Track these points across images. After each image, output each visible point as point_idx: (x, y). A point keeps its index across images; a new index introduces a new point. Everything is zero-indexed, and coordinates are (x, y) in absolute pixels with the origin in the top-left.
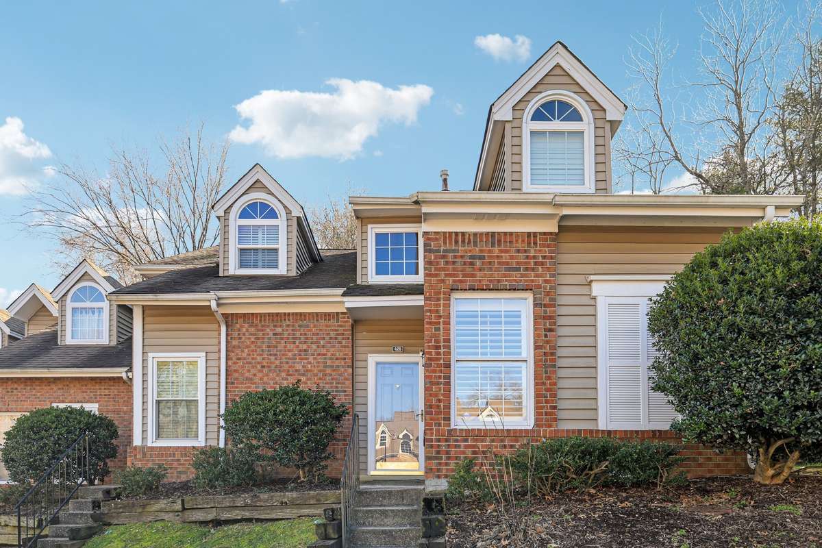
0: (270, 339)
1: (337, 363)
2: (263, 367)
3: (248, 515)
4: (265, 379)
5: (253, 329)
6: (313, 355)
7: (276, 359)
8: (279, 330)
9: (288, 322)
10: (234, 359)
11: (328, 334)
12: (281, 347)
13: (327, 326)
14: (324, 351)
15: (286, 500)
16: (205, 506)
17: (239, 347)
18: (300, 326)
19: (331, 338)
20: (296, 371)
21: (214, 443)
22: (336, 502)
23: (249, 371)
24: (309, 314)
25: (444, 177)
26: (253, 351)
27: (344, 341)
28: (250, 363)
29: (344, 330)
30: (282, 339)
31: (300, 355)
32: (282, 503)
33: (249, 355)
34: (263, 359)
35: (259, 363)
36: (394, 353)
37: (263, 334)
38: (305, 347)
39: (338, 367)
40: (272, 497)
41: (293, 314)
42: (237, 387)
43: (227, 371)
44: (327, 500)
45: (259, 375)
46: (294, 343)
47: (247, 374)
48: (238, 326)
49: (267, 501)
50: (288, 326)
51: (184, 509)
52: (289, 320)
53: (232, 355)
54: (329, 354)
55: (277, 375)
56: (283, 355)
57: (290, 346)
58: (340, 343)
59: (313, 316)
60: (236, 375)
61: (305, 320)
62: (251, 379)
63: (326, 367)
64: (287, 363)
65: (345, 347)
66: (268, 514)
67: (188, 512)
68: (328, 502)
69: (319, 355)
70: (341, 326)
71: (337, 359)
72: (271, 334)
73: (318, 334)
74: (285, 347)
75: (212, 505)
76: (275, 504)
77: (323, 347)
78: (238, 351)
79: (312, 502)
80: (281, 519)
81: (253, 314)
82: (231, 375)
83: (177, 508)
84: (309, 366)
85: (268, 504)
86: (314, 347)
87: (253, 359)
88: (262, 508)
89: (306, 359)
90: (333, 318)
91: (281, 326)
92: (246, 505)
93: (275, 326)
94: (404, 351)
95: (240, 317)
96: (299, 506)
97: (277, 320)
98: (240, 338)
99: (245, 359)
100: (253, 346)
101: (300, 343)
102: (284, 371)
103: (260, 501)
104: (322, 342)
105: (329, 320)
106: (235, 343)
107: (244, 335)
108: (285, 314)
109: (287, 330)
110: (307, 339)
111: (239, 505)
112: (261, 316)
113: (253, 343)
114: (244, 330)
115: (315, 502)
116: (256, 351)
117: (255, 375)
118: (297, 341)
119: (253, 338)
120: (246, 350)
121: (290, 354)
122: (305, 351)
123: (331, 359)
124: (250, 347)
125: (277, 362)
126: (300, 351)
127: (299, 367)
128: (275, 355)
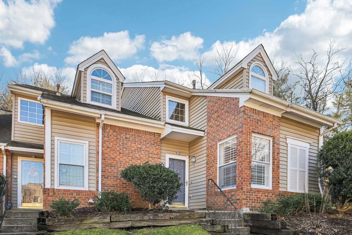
0: (123, 140)
1: (154, 156)
2: (120, 153)
3: (151, 224)
4: (121, 159)
5: (115, 134)
6: (143, 151)
7: (126, 150)
8: (128, 136)
9: (132, 133)
10: (106, 147)
11: (151, 142)
12: (129, 144)
13: (150, 138)
14: (148, 149)
15: (173, 217)
16: (125, 220)
17: (108, 142)
18: (138, 136)
19: (152, 144)
20: (136, 157)
22: (199, 217)
23: (113, 154)
24: (142, 131)
25: (194, 83)
26: (115, 144)
27: (157, 146)
28: (114, 150)
29: (157, 141)
30: (129, 141)
31: (138, 150)
32: (170, 218)
33: (113, 146)
34: (120, 149)
35: (118, 151)
36: (176, 155)
37: (121, 137)
38: (140, 146)
39: (154, 158)
40: (165, 215)
41: (135, 129)
42: (107, 162)
43: (102, 153)
44: (194, 217)
45: (118, 157)
46: (135, 144)
47: (112, 156)
48: (108, 131)
49: (162, 217)
50: (132, 135)
52: (133, 132)
53: (105, 145)
54: (151, 151)
55: (127, 158)
56: (130, 149)
57: (133, 145)
58: (156, 147)
59: (144, 132)
60: (106, 155)
61: (140, 133)
62: (114, 158)
63: (149, 157)
64: (132, 153)
65: (158, 149)
66: (163, 223)
67: (112, 223)
68: (195, 217)
69: (146, 151)
70: (155, 139)
71: (154, 154)
72: (124, 137)
73: (146, 141)
74: (131, 145)
75: (129, 219)
76: (167, 219)
77: (148, 147)
78: (108, 143)
79: (186, 218)
80: (170, 226)
81: (115, 126)
82: (104, 155)
83: (107, 221)
84: (142, 156)
85: (163, 219)
86: (144, 147)
87: (115, 148)
88: (159, 221)
89: (140, 152)
90: (153, 135)
91: (129, 134)
92: (150, 219)
93: (126, 134)
94: (180, 155)
95: (109, 126)
96: (180, 219)
97: (127, 131)
98: (109, 137)
99: (111, 148)
100: (115, 142)
101: (138, 144)
102: (130, 157)
103: (158, 217)
104: (148, 145)
105: (151, 135)
106: (106, 139)
107: (111, 136)
108: (131, 129)
109: (132, 137)
110: (141, 142)
111: (146, 219)
112: (119, 128)
113: (115, 140)
114: (111, 133)
115: (188, 218)
116: (116, 145)
117: (116, 157)
118: (136, 143)
119: (115, 138)
120: (112, 144)
121: (133, 149)
122: (140, 148)
123: (151, 154)
124: (114, 142)
125: (127, 152)
126: (138, 148)
127: (137, 155)
128: (126, 148)
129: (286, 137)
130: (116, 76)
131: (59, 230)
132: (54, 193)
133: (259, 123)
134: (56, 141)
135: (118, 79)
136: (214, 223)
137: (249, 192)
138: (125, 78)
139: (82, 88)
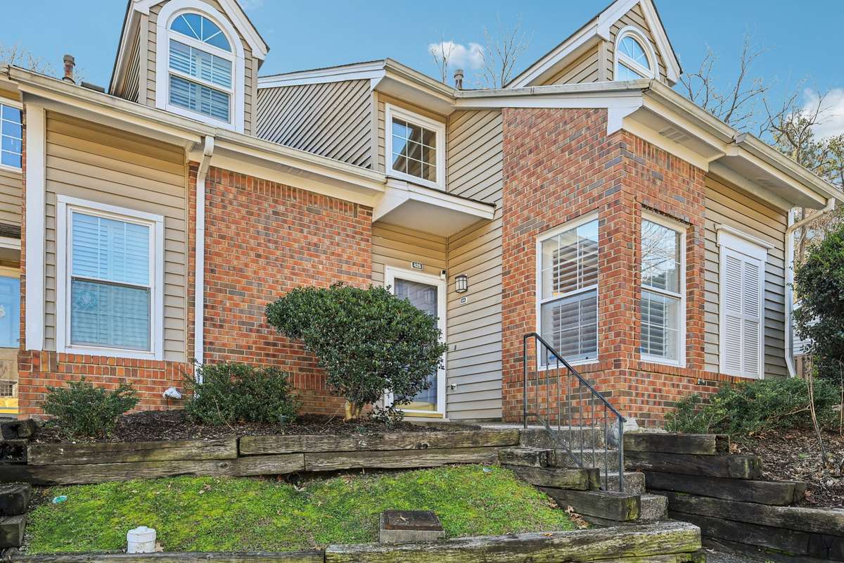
0: (268, 218)
1: (355, 269)
2: (259, 256)
3: (361, 462)
4: (262, 273)
5: (244, 198)
6: (325, 252)
7: (277, 248)
8: (281, 208)
9: (293, 201)
10: (215, 235)
11: (344, 230)
12: (284, 231)
13: (343, 218)
14: (338, 250)
15: (425, 442)
16: (283, 451)
17: (223, 220)
18: (309, 210)
19: (348, 235)
20: (304, 270)
21: (181, 359)
22: (500, 444)
23: (238, 258)
24: (322, 196)
25: (459, 78)
26: (243, 229)
27: (363, 243)
28: (239, 247)
29: (363, 229)
30: (285, 222)
31: (309, 250)
32: (419, 446)
33: (238, 235)
34: (259, 244)
35: (252, 249)
36: (413, 270)
37: (259, 209)
38: (315, 239)
39: (356, 274)
40: (404, 437)
41: (300, 190)
42: (219, 278)
43: (205, 252)
44: (487, 442)
45: (254, 267)
46: (302, 231)
47: (235, 263)
48: (221, 188)
49: (395, 442)
50: (293, 206)
51: (240, 455)
52: (295, 198)
53: (213, 228)
54: (345, 257)
55: (279, 271)
56: (288, 245)
57: (298, 235)
58: (358, 244)
59: (326, 200)
60: (218, 260)
61: (315, 203)
62: (241, 270)
63: (341, 272)
64: (292, 257)
65: (364, 250)
66: (397, 461)
67: (244, 461)
68: (489, 444)
69: (333, 254)
70: (358, 222)
71: (354, 264)
72: (270, 211)
73: (331, 227)
74: (290, 234)
75: (296, 449)
76: (408, 447)
77: (338, 245)
78: (222, 226)
79: (465, 445)
80: (417, 468)
81: (244, 176)
82: (211, 259)
83: (226, 453)
84: (321, 267)
85: (397, 448)
86: (327, 242)
87: (244, 241)
88: (386, 453)
89: (317, 256)
90: (351, 209)
91: (284, 204)
92: (359, 450)
93: (276, 202)
94: (423, 270)
95: (225, 176)
96: (446, 450)
97: (279, 194)
98: (224, 207)
99: (231, 239)
100: (243, 222)
101: (309, 233)
102: (288, 267)
103: (385, 443)
104: (337, 238)
105: (346, 211)
106: (217, 211)
107: (231, 203)
108: (289, 188)
109: (292, 212)
110: (318, 229)
111: (346, 448)
112: (256, 183)
113: (243, 218)
114: (231, 196)
115: (471, 445)
116: (248, 231)
117: (246, 265)
118: (305, 230)
119: (244, 211)
120: (233, 227)
121: (296, 245)
122: (315, 245)
123: (347, 262)
124: (239, 223)
125: (279, 253)
126: (309, 244)
127: (307, 265)
128: (276, 242)
129: (717, 228)
130: (243, 40)
131: (70, 480)
132: (56, 368)
133: (658, 182)
134: (61, 208)
135: (248, 49)
136: (550, 463)
137: (636, 375)
138: (268, 49)
139: (143, 64)
